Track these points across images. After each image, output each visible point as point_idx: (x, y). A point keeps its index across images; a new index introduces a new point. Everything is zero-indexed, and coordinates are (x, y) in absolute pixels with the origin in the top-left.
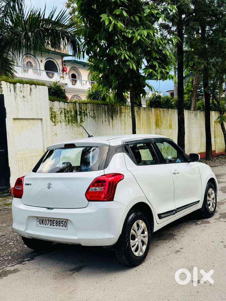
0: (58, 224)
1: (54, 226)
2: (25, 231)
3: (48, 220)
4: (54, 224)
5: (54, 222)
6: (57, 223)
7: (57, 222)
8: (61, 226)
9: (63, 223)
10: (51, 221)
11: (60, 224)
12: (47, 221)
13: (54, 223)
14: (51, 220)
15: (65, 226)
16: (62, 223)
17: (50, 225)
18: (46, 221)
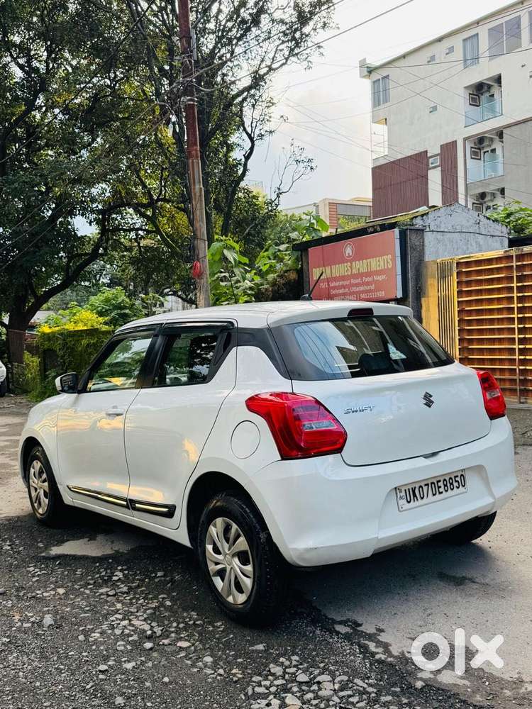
0: (448, 485)
1: (442, 493)
3: (426, 485)
4: (441, 490)
6: (445, 486)
7: (445, 483)
9: (458, 479)
11: (451, 484)
13: (440, 487)
16: (456, 481)
18: (421, 489)
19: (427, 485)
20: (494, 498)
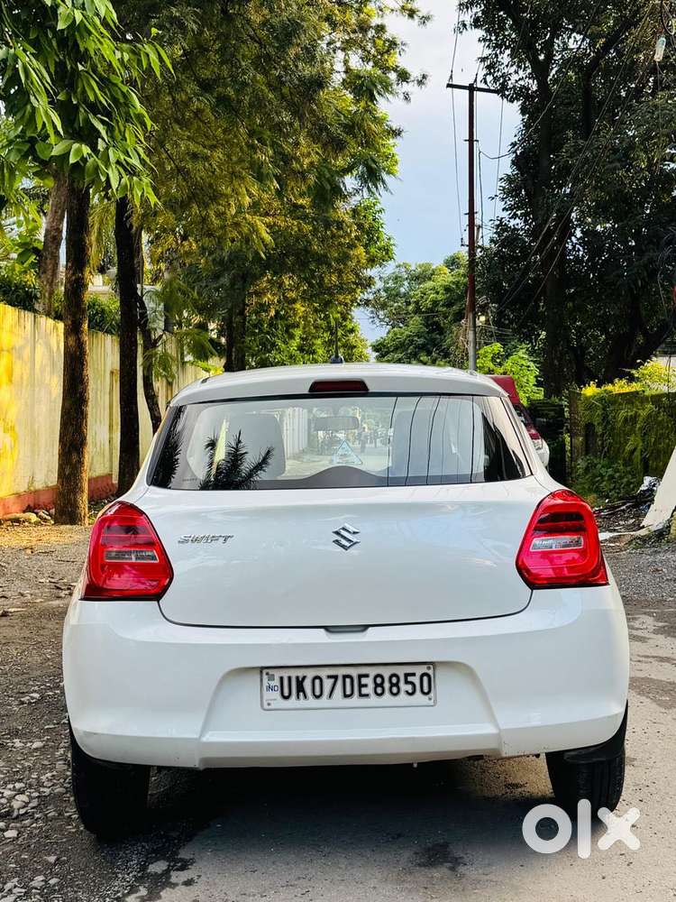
1: (367, 695)
2: (201, 736)
3: (329, 677)
5: (364, 681)
8: (402, 694)
9: (416, 680)
10: (348, 680)
12: (328, 684)
13: (366, 686)
14: (345, 677)
15: (426, 690)
16: (407, 682)
17: (346, 696)
19: (335, 677)
20: (497, 726)
